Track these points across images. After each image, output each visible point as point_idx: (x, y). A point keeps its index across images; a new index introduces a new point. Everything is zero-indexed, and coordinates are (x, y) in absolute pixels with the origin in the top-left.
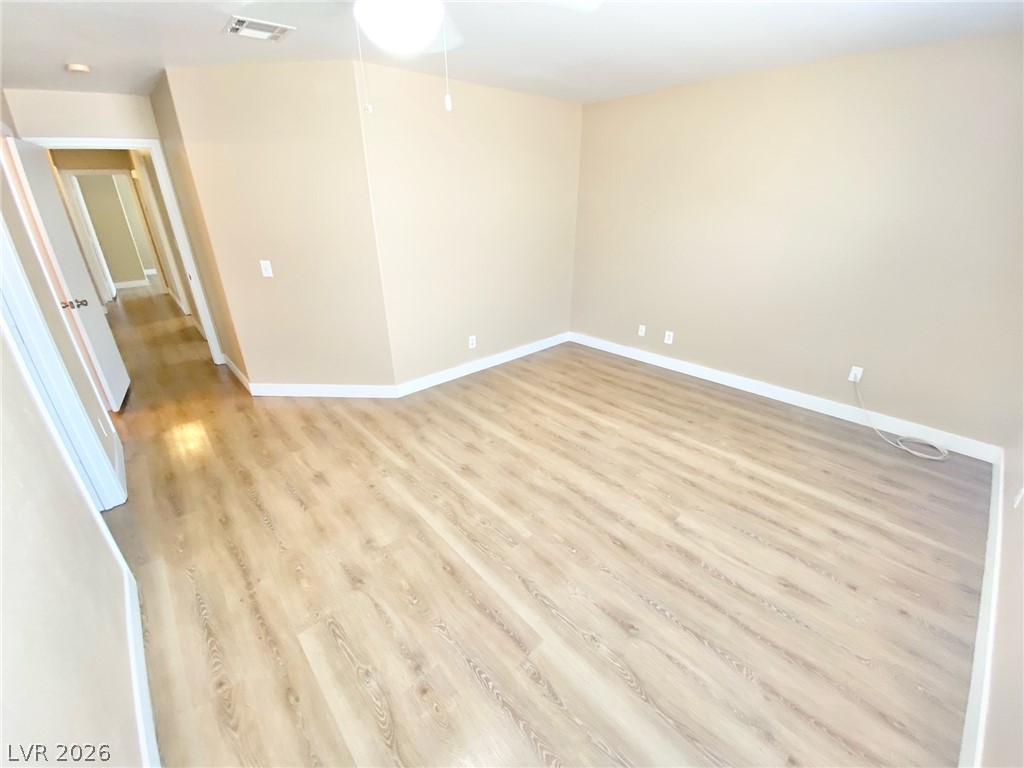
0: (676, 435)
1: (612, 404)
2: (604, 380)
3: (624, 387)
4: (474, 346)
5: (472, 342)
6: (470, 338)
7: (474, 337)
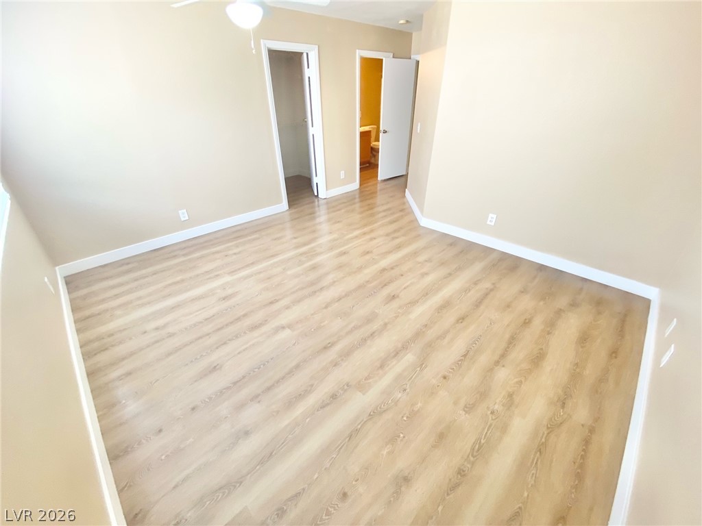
4: (493, 224)
5: (492, 219)
6: (491, 215)
7: (495, 216)
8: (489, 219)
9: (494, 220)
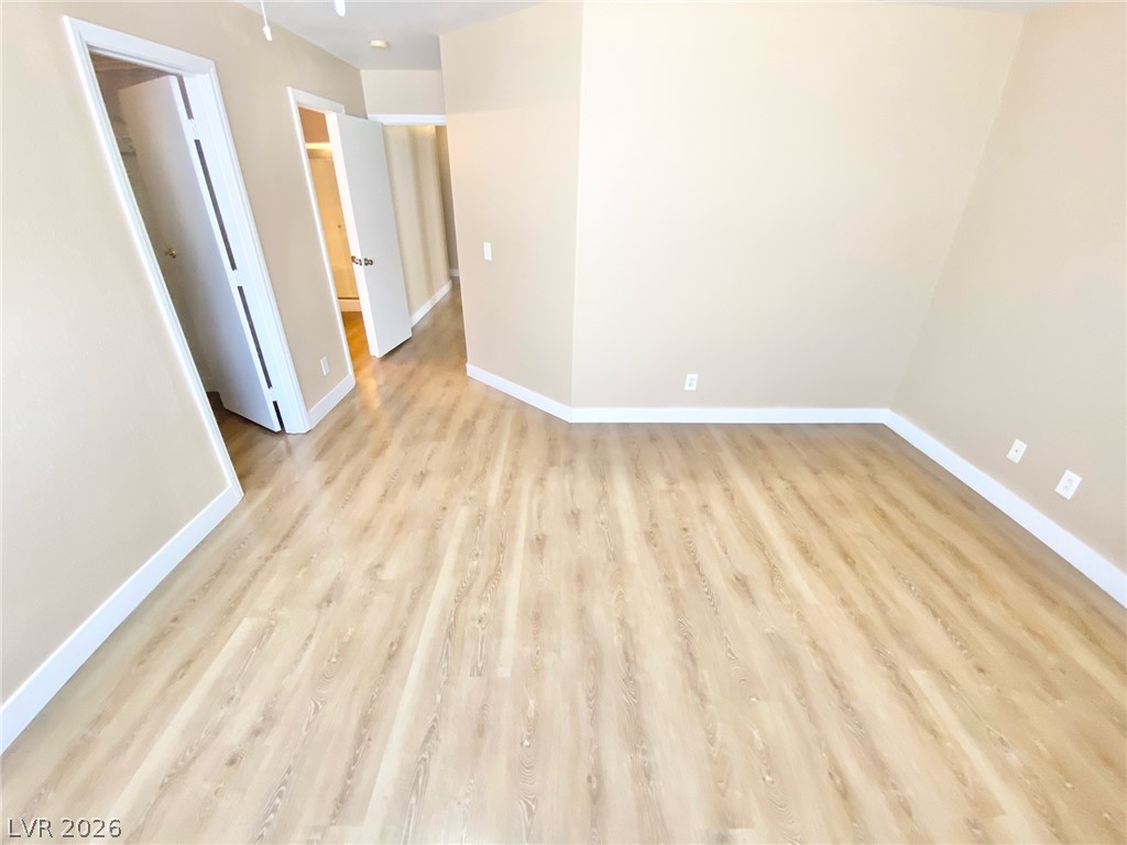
0: (920, 678)
1: (846, 556)
2: (877, 509)
3: (903, 538)
4: (694, 388)
5: (691, 381)
6: (689, 376)
7: (695, 376)
8: (688, 382)
9: (695, 383)
